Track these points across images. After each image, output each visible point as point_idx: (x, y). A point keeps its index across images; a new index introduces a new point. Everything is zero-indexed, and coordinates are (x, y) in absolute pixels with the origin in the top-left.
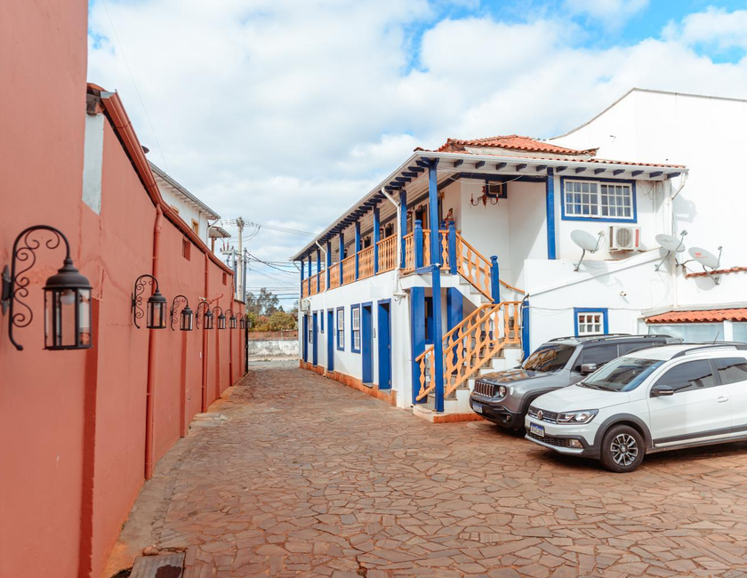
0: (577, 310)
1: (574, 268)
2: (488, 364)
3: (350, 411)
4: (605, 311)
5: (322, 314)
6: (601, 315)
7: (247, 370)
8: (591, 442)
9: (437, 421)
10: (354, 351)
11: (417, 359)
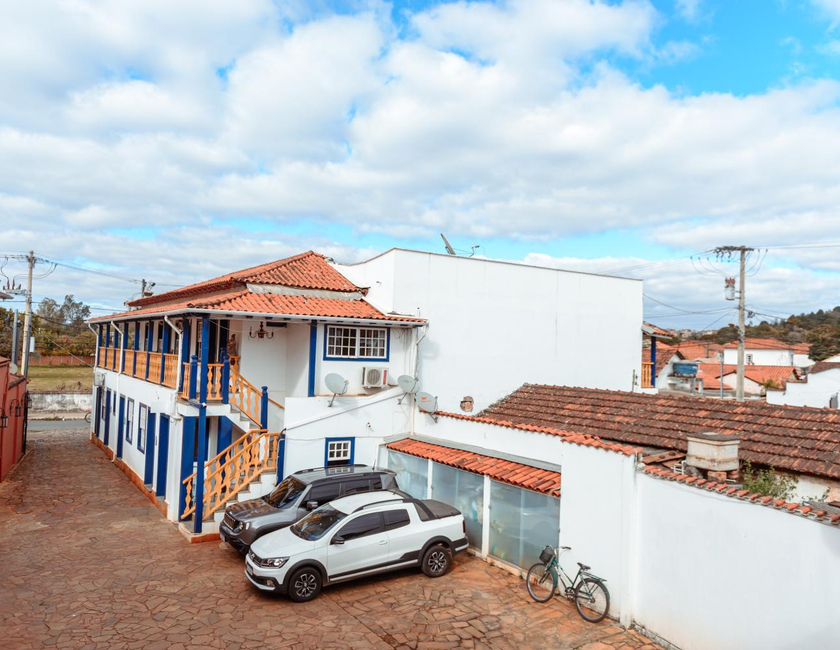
0: (328, 440)
1: (328, 404)
2: (247, 488)
3: (118, 526)
4: (352, 439)
5: (115, 395)
6: (349, 443)
7: (24, 447)
8: (281, 582)
9: (195, 541)
10: (139, 448)
11: (184, 482)
